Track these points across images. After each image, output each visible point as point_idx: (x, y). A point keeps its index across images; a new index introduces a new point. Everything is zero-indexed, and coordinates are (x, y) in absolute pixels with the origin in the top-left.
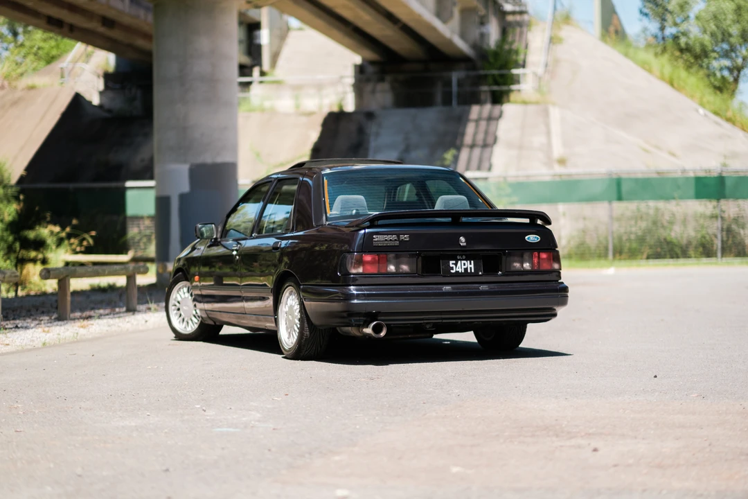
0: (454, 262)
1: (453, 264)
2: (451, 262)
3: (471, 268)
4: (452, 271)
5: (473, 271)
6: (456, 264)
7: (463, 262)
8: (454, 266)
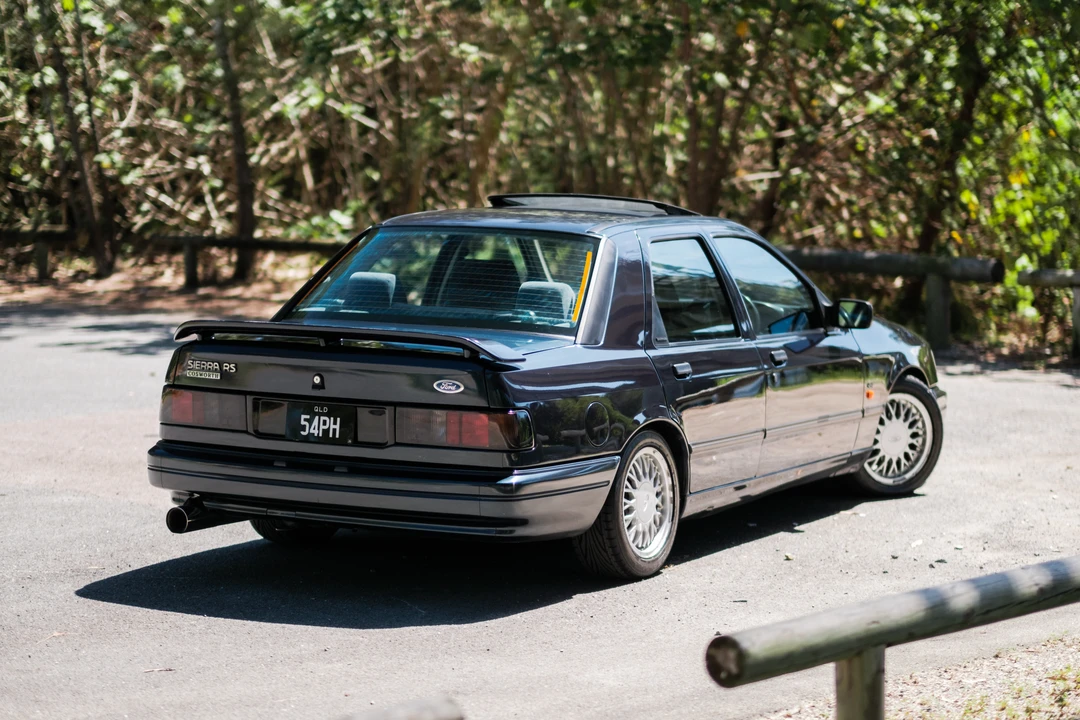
0: (308, 417)
1: (305, 420)
2: (303, 417)
3: (334, 430)
4: (302, 433)
5: (337, 436)
6: (310, 421)
7: (322, 418)
8: (307, 424)
